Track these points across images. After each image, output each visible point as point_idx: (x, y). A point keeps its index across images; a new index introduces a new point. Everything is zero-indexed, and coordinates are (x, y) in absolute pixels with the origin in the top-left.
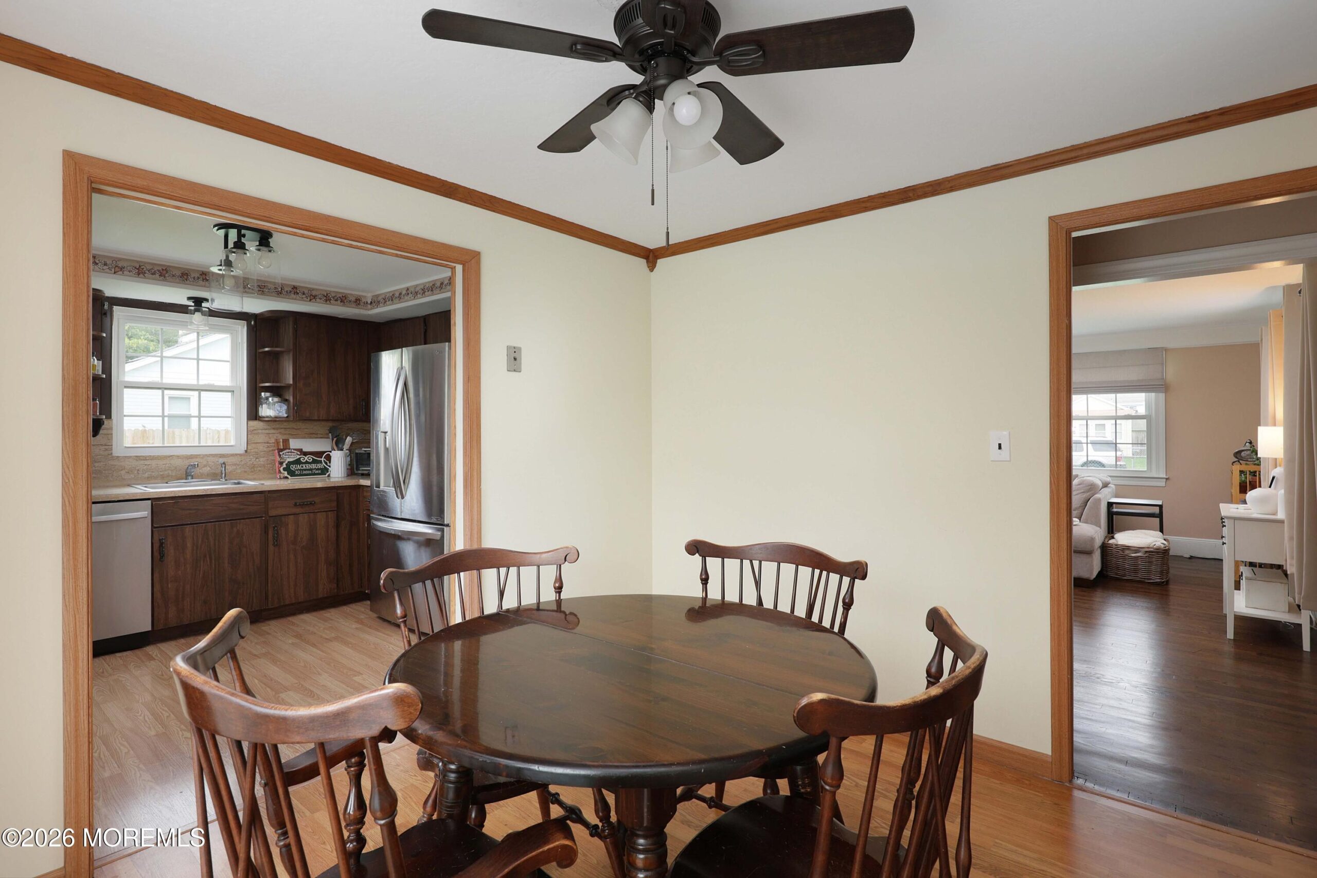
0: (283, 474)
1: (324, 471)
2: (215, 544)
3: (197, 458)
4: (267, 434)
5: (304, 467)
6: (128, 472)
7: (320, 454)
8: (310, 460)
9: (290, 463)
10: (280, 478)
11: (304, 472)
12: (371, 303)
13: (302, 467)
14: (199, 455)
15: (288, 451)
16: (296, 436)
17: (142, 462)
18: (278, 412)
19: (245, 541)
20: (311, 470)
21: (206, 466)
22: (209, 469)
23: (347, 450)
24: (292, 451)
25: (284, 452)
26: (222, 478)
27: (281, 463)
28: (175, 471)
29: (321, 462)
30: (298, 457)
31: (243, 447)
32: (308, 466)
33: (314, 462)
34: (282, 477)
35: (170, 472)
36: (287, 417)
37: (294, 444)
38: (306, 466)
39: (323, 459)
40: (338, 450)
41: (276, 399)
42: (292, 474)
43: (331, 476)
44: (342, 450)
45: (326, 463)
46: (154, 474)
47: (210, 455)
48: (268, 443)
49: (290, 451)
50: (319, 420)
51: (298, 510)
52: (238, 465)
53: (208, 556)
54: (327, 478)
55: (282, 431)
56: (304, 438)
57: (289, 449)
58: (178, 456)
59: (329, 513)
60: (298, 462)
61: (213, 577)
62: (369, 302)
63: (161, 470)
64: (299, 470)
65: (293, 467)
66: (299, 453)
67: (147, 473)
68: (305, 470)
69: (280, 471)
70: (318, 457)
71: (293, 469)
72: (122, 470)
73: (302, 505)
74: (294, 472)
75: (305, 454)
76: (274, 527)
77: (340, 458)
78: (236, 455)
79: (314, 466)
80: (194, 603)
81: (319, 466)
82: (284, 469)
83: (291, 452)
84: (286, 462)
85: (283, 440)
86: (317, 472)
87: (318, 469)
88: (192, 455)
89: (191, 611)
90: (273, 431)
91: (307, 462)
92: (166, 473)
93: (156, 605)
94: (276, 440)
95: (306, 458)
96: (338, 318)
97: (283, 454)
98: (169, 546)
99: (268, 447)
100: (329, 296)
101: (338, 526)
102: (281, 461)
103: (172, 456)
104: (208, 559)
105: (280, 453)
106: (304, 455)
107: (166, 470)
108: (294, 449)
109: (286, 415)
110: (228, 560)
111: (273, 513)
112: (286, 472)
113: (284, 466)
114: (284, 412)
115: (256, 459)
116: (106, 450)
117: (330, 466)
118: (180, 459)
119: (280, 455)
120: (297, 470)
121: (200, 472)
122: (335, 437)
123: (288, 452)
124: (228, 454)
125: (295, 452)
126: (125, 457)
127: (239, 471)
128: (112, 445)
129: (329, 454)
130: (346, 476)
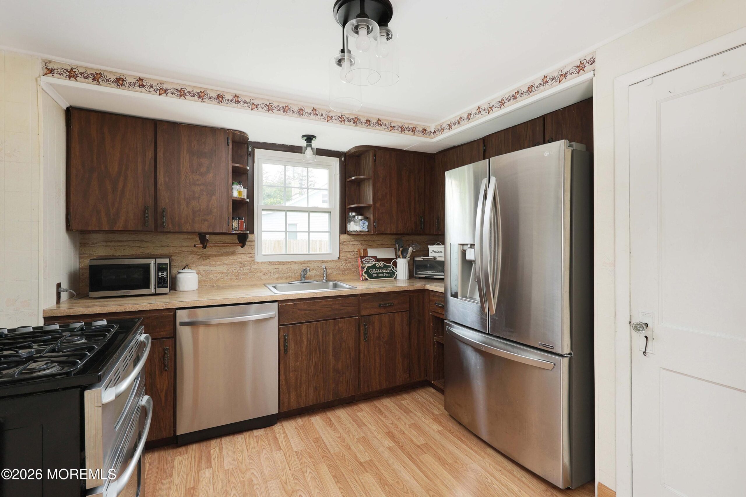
0: (365, 276)
1: (392, 274)
2: (323, 340)
3: (308, 263)
4: (353, 244)
5: (378, 271)
6: (264, 274)
7: (388, 260)
8: (382, 265)
9: (369, 268)
10: (363, 280)
11: (379, 275)
12: (435, 132)
13: (377, 271)
14: (309, 261)
15: (367, 258)
16: (372, 247)
17: (273, 266)
18: (362, 228)
19: (344, 336)
20: (383, 273)
21: (314, 269)
22: (315, 271)
23: (408, 258)
24: (370, 258)
25: (365, 259)
26: (324, 280)
27: (363, 268)
28: (294, 273)
29: (389, 267)
30: (374, 263)
31: (336, 255)
32: (381, 271)
33: (385, 267)
34: (364, 279)
35: (291, 274)
36: (368, 231)
37: (371, 252)
38: (379, 270)
39: (391, 265)
40: (403, 258)
41: (360, 217)
42: (371, 276)
43: (397, 278)
44: (406, 258)
45: (393, 268)
46: (280, 275)
47: (316, 261)
48: (353, 252)
49: (368, 258)
50: (390, 234)
51: (382, 311)
52: (334, 269)
53: (318, 350)
54: (394, 280)
55: (363, 242)
56: (377, 248)
57: (368, 257)
58: (296, 262)
59: (404, 313)
60: (374, 267)
61: (322, 367)
62: (433, 132)
63: (285, 273)
64: (375, 273)
65: (371, 271)
66: (374, 260)
67: (276, 275)
68: (379, 273)
69: (362, 274)
70: (386, 263)
71: (371, 273)
72: (260, 272)
73: (385, 307)
74: (372, 275)
75: (379, 260)
76: (365, 325)
77: (404, 264)
78: (333, 261)
79: (385, 270)
80: (309, 389)
81: (389, 270)
82: (365, 273)
83: (369, 259)
84: (366, 267)
85: (363, 249)
86: (387, 275)
87: (388, 273)
88: (304, 261)
89: (306, 396)
90: (356, 243)
91: (380, 267)
92: (288, 275)
93: (282, 390)
94: (359, 249)
95: (379, 264)
96: (403, 150)
97: (364, 261)
98: (290, 341)
99: (353, 255)
100: (404, 127)
101: (409, 324)
102: (363, 266)
103: (291, 262)
104: (318, 352)
105: (362, 260)
106: (378, 262)
107: (287, 273)
108: (371, 257)
109: (367, 230)
110: (332, 353)
111: (364, 313)
112: (366, 275)
113: (365, 270)
114: (366, 227)
115: (346, 264)
116: (251, 257)
117: (396, 271)
118: (296, 265)
119: (362, 262)
120: (374, 273)
121: (309, 274)
122: (401, 248)
123: (367, 259)
124: (327, 260)
125: (372, 259)
126: (263, 262)
127: (334, 273)
128: (254, 254)
129: (396, 261)
130: (408, 279)
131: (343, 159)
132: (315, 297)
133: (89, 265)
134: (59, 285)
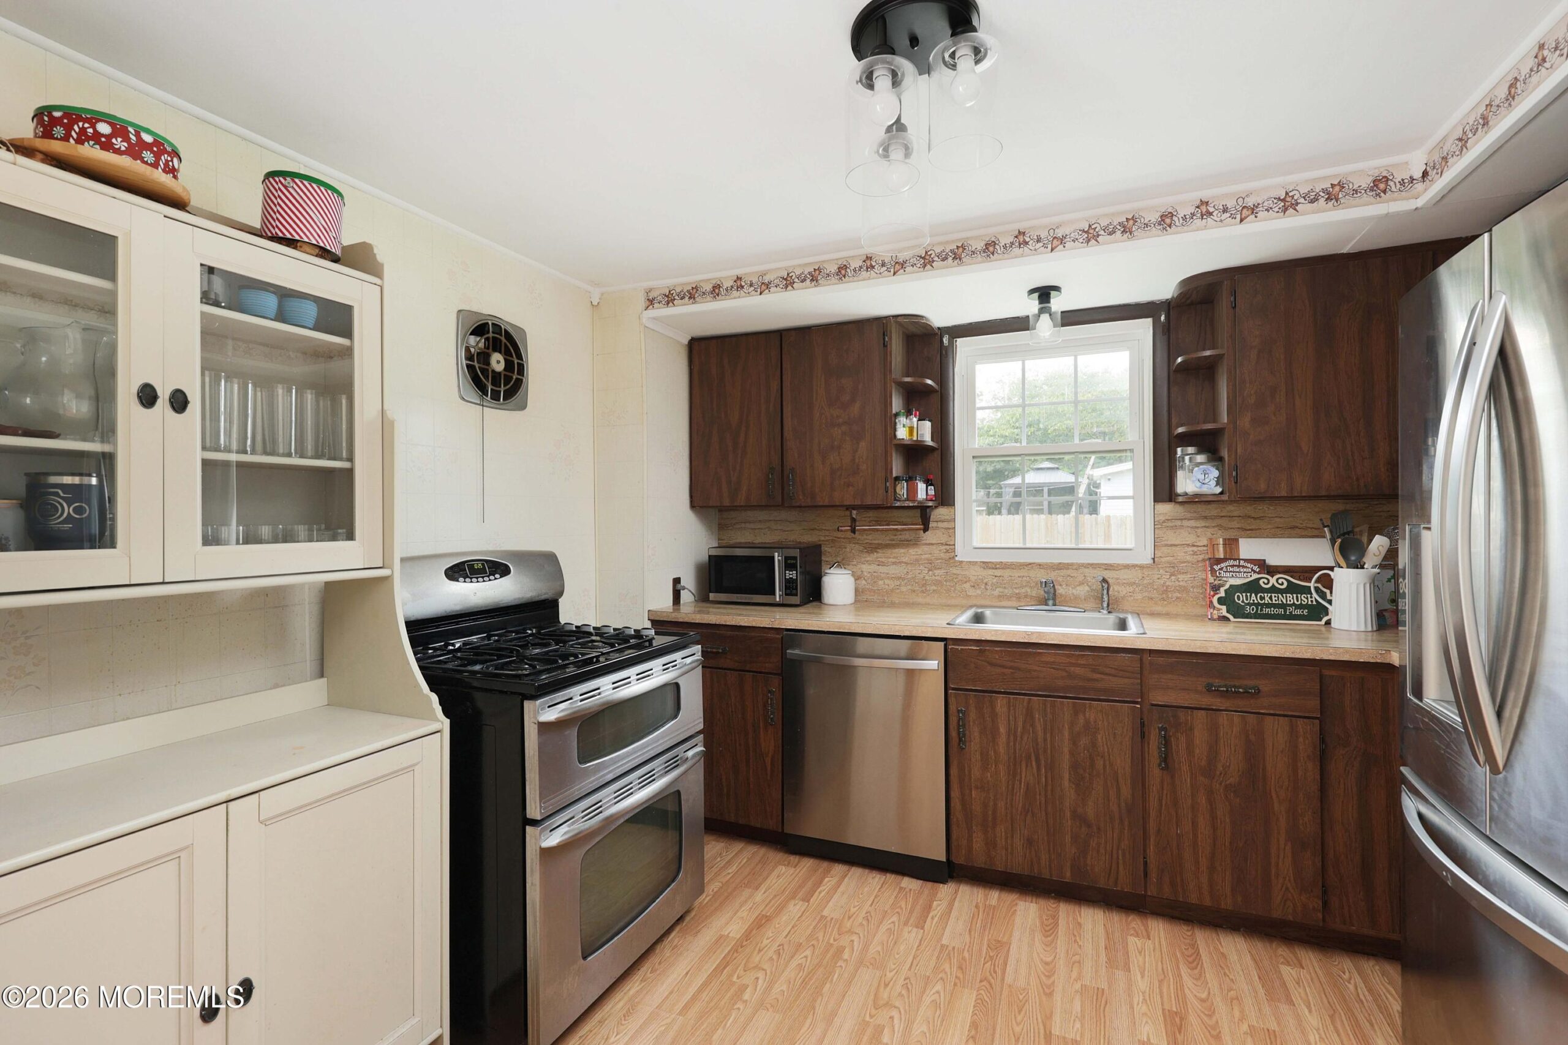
0: (1219, 610)
1: (1318, 612)
2: (1045, 740)
3: (1068, 569)
4: (1192, 527)
5: (1267, 598)
6: (974, 587)
7: (1307, 572)
8: (1282, 584)
9: (1233, 589)
10: (1212, 619)
11: (1267, 611)
12: (1425, 174)
13: (1262, 598)
14: (1072, 564)
15: (1232, 562)
16: (1253, 533)
17: (991, 572)
18: (1199, 484)
19: (1101, 744)
20: (1284, 606)
21: (1083, 584)
22: (1087, 588)
23: (1374, 567)
24: (1242, 563)
25: (1223, 565)
26: (1103, 609)
27: (1216, 588)
28: (1035, 589)
29: (1307, 590)
30: (1255, 576)
31: (1145, 556)
32: (1276, 599)
33: (1292, 589)
34: (1215, 617)
35: (1029, 590)
36: (1222, 493)
37: (1249, 548)
38: (1271, 598)
39: (1312, 585)
40: (1348, 567)
41: (1200, 458)
42: (1238, 612)
43: (1333, 625)
44: (1362, 567)
45: (1323, 596)
46: (1006, 591)
47: (1089, 564)
48: (1194, 546)
49: (1237, 563)
50: (1291, 499)
51: (1217, 702)
52: (1138, 585)
53: (1033, 758)
54: (1323, 629)
55: (1224, 522)
56: (1274, 536)
57: (1235, 560)
58: (1040, 565)
59: (1300, 722)
60: (1252, 587)
61: (1043, 799)
62: (1418, 174)
63: (1016, 586)
64: (1254, 604)
65: (1241, 599)
66: (1256, 568)
67: (998, 589)
68: (1268, 606)
69: (1211, 602)
70: (1300, 579)
71: (1240, 602)
72: (966, 582)
73: (1226, 694)
74: (1243, 608)
75: (1272, 570)
76: (1161, 729)
77: (1354, 587)
78: (1134, 566)
79: (1290, 599)
80: (1012, 837)
81: (1304, 599)
82: (1221, 601)
83: (1239, 566)
84: (1227, 586)
85: (1224, 540)
86: (1298, 612)
87: (1301, 607)
88: (1060, 563)
89: (1007, 850)
90: (1201, 523)
91: (1273, 590)
92: (1023, 591)
93: (955, 820)
94: (1211, 539)
95: (1273, 581)
96: (1343, 254)
97: (1221, 569)
98: (971, 724)
99: (1195, 553)
100: (1293, 197)
101: (1323, 756)
102: (1217, 582)
103: (1030, 564)
104: (1034, 763)
105: (1215, 567)
106: (1268, 573)
107: (1022, 587)
108: (1245, 560)
109: (1218, 490)
110: (1070, 773)
111: (1158, 698)
112: (1224, 608)
113: (1222, 594)
114: (1213, 483)
115: (1171, 576)
116: (947, 551)
117: (1330, 602)
118: (1042, 571)
119: (1213, 571)
120: (1250, 604)
121: (1073, 594)
122: (1338, 537)
123: (1233, 566)
124: (1118, 564)
125: (1249, 565)
126: (970, 562)
127: (1139, 596)
128: (954, 545)
129: (1329, 575)
130: (1375, 629)
131: (1163, 318)
132: (1026, 641)
133: (709, 556)
134: (677, 581)
